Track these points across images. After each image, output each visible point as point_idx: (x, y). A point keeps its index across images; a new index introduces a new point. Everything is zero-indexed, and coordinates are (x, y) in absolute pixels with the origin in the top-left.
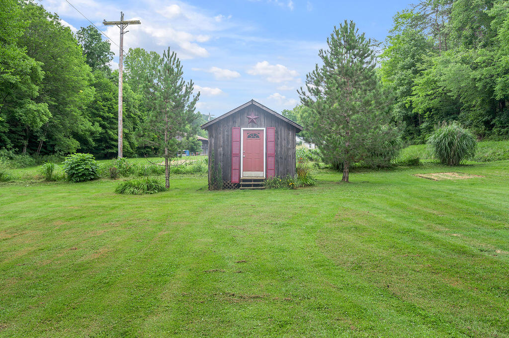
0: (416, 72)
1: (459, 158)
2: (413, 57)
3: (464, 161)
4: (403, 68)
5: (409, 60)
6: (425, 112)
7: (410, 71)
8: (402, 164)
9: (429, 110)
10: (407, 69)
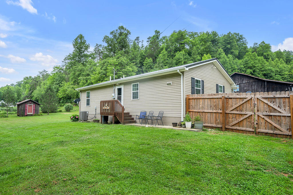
0: (60, 86)
1: (70, 110)
2: (59, 81)
3: (71, 111)
4: (56, 84)
5: (58, 82)
6: (62, 98)
7: (58, 85)
8: (58, 111)
9: (63, 97)
10: (57, 85)
